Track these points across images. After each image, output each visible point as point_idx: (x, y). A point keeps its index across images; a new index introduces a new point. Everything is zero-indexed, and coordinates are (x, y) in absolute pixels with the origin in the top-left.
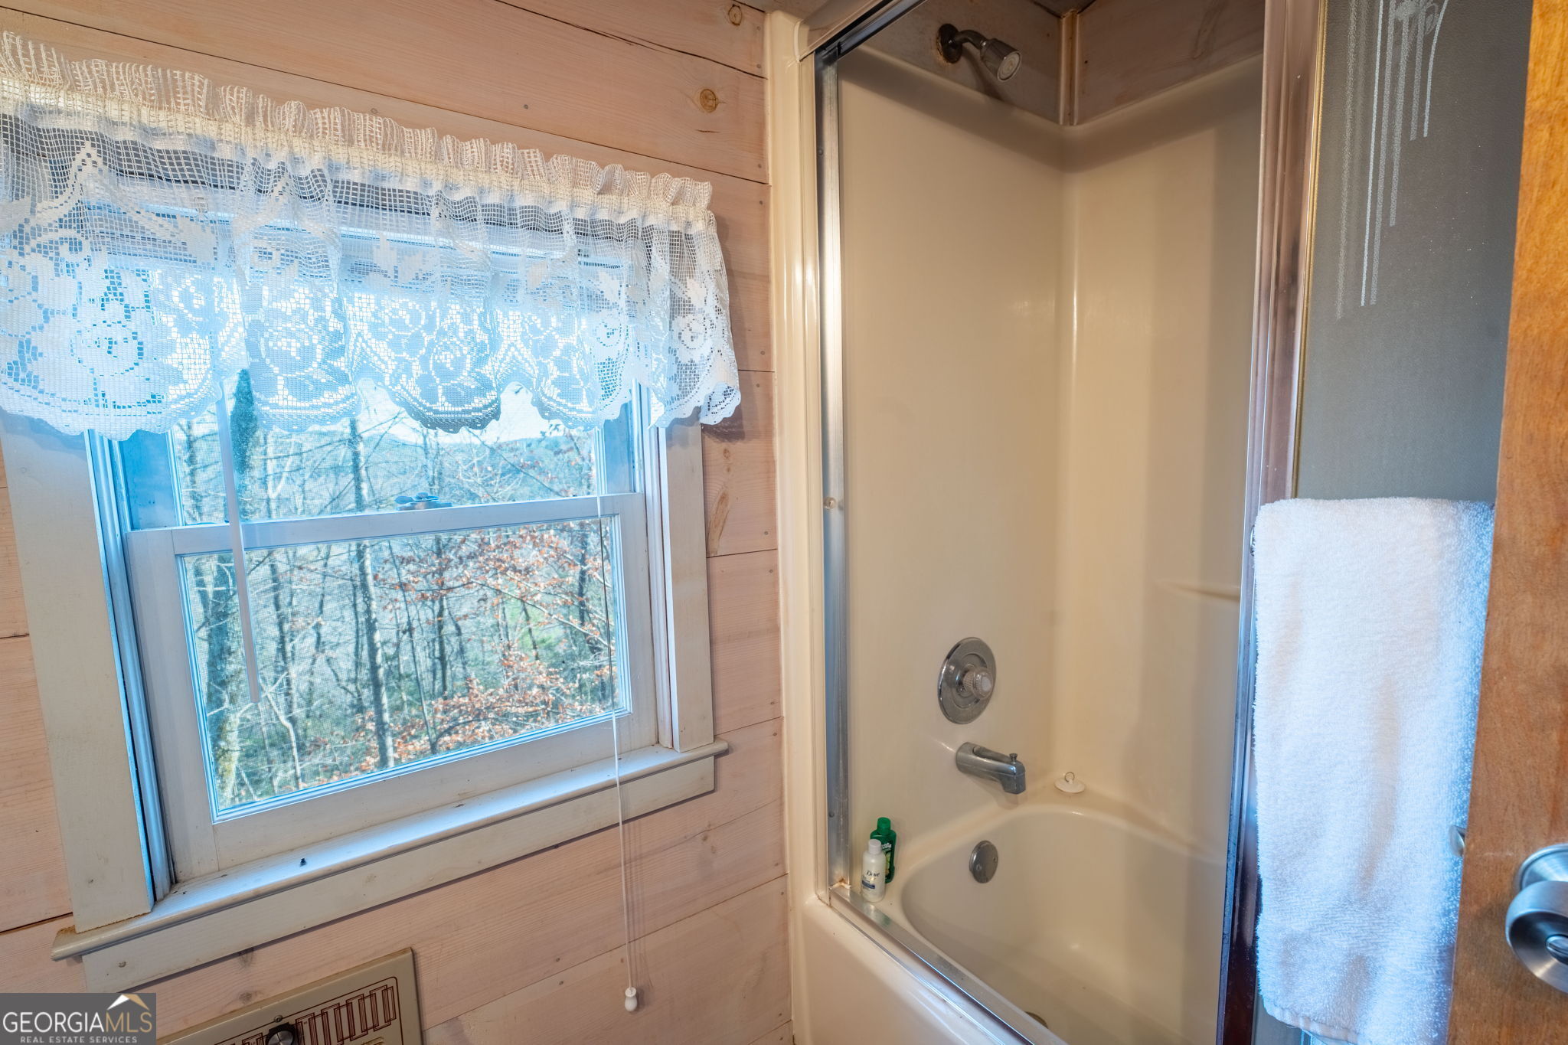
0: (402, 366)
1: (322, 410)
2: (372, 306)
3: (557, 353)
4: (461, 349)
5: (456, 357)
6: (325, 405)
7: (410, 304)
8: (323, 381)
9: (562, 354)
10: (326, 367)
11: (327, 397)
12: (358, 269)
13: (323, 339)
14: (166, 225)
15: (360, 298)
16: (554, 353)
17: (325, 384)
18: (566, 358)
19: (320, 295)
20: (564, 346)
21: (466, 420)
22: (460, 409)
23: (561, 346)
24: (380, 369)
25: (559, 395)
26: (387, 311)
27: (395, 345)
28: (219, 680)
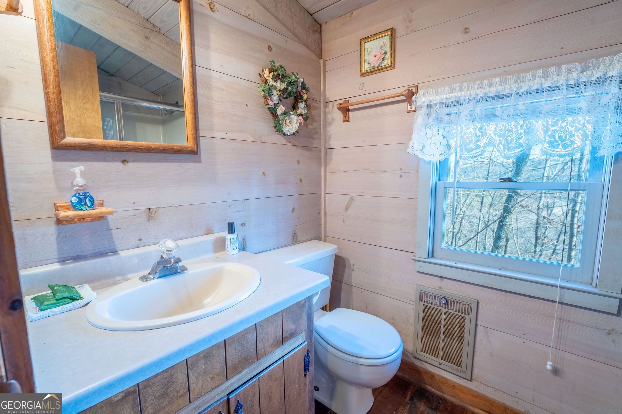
0: (500, 142)
1: (472, 155)
2: (495, 126)
3: (550, 133)
4: (513, 136)
5: (511, 138)
6: (473, 154)
7: (505, 124)
8: (474, 148)
9: (551, 133)
10: (475, 144)
11: (474, 151)
12: (491, 116)
13: (475, 138)
14: (448, 117)
15: (491, 125)
16: (548, 133)
17: (474, 149)
18: (553, 134)
19: (476, 127)
20: (553, 130)
21: (512, 156)
22: (510, 153)
23: (551, 130)
24: (495, 143)
25: (548, 147)
26: (498, 127)
27: (499, 136)
28: (496, 246)
